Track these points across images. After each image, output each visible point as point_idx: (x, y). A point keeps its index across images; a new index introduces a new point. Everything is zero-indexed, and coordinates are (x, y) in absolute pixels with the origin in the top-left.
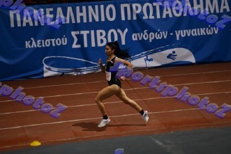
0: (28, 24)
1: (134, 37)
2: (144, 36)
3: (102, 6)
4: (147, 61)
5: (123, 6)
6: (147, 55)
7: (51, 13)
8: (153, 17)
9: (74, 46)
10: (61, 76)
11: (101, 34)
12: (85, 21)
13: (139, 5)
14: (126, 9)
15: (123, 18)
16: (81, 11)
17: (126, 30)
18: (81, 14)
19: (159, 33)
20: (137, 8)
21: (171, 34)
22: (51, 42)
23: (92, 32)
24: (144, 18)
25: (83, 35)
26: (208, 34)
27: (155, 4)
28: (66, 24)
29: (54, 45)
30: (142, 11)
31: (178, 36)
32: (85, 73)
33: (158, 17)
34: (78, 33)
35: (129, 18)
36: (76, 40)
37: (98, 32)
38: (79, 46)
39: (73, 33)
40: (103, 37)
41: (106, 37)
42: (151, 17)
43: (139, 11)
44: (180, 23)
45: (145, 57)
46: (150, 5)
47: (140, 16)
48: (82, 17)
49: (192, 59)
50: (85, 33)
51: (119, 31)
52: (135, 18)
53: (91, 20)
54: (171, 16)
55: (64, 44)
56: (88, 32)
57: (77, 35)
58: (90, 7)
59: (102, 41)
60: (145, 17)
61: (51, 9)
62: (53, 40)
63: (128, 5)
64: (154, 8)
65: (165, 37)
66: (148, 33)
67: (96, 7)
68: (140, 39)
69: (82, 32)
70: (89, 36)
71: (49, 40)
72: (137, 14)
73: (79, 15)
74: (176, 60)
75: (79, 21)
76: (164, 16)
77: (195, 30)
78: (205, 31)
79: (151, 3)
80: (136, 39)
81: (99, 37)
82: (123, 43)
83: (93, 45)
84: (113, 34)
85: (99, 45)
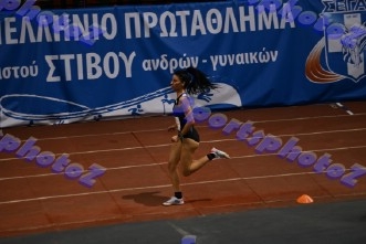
1: (147, 65)
2: (162, 63)
3: (95, 16)
4: (166, 104)
5: (128, 16)
6: (165, 93)
7: (12, 25)
8: (176, 35)
9: (50, 78)
10: (28, 126)
11: (93, 60)
13: (154, 16)
14: (132, 20)
15: (128, 36)
17: (133, 55)
19: (184, 59)
20: (151, 19)
21: (205, 61)
22: (12, 71)
23: (80, 56)
24: (162, 35)
25: (63, 61)
26: (261, 61)
27: (178, 13)
29: (16, 76)
30: (158, 24)
31: (215, 64)
32: (66, 122)
33: (184, 33)
34: (56, 57)
35: (138, 35)
36: (53, 68)
37: (89, 56)
38: (57, 79)
39: (49, 59)
40: (96, 65)
41: (101, 65)
42: (173, 34)
43: (153, 25)
44: (217, 43)
45: (163, 97)
46: (172, 16)
47: (155, 32)
49: (236, 101)
50: (67, 58)
51: (122, 55)
52: (147, 35)
54: (204, 32)
55: (32, 75)
56: (72, 57)
57: (54, 61)
58: (76, 17)
59: (94, 71)
60: (164, 34)
61: (13, 19)
62: (15, 69)
63: (136, 15)
64: (178, 19)
66: (168, 59)
67: (86, 16)
68: (155, 68)
69: (62, 57)
70: (74, 63)
71: (8, 69)
72: (151, 29)
74: (211, 103)
76: (193, 33)
77: (242, 55)
78: (257, 57)
79: (173, 11)
80: (149, 68)
81: (90, 66)
82: (129, 74)
83: (81, 77)
84: (111, 59)
85: (90, 76)
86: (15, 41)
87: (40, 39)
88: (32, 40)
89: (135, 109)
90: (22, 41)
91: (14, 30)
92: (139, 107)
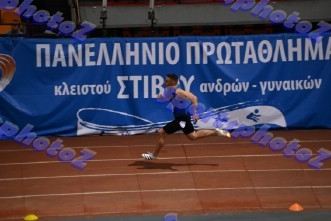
0: (59, 63)
1: (203, 88)
2: (217, 87)
3: (161, 45)
5: (189, 45)
7: (91, 50)
8: (230, 62)
9: (121, 96)
10: (100, 134)
11: (158, 82)
12: (137, 62)
13: (212, 45)
14: (193, 49)
15: (189, 62)
16: (132, 49)
17: (192, 78)
18: (132, 53)
19: (237, 84)
20: (209, 48)
21: (254, 86)
22: (90, 89)
23: (146, 78)
24: (218, 62)
25: (132, 82)
26: (306, 88)
27: (234, 44)
28: (111, 66)
29: (93, 93)
30: (215, 53)
31: (264, 90)
32: (133, 133)
33: (238, 61)
34: (126, 78)
35: (197, 62)
36: (123, 87)
37: (154, 78)
38: (126, 97)
39: (120, 79)
40: (159, 86)
42: (228, 61)
43: (211, 53)
46: (227, 45)
47: (212, 59)
48: (132, 58)
50: (136, 79)
51: (183, 78)
52: (205, 62)
53: (144, 62)
54: (255, 61)
55: (106, 92)
56: (140, 78)
57: (125, 82)
59: (158, 91)
60: (220, 62)
61: (93, 45)
62: (92, 87)
63: (196, 45)
64: (233, 49)
65: (246, 90)
66: (222, 83)
67: (153, 45)
68: (211, 90)
69: (132, 78)
70: (141, 83)
71: (86, 86)
72: (209, 58)
73: (129, 54)
74: (259, 123)
75: (128, 62)
76: (246, 61)
77: (289, 82)
78: (302, 84)
79: (229, 41)
80: (206, 90)
81: (154, 87)
83: (146, 96)
85: (154, 96)
86: (93, 63)
87: (114, 63)
88: (108, 63)
90: (99, 63)
91: (93, 54)
92: (195, 123)
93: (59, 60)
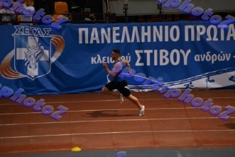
0: (95, 41)
1: (197, 58)
2: (207, 57)
3: (166, 27)
4: (208, 82)
5: (187, 28)
6: (208, 76)
7: (117, 32)
8: (217, 39)
9: (138, 64)
11: (164, 54)
12: (149, 40)
13: (203, 27)
14: (190, 30)
15: (187, 39)
16: (146, 31)
17: (189, 51)
18: (146, 34)
19: (221, 55)
20: (201, 30)
21: (234, 56)
23: (156, 51)
24: (208, 40)
25: (146, 54)
28: (131, 43)
30: (206, 33)
32: (146, 90)
33: (222, 39)
34: (142, 51)
35: (193, 39)
36: (139, 58)
37: (161, 51)
38: (142, 64)
39: (137, 52)
40: (165, 57)
41: (169, 57)
42: (215, 39)
43: (202, 33)
45: (207, 78)
46: (215, 27)
48: (146, 37)
50: (148, 52)
51: (182, 51)
52: (198, 39)
53: (155, 40)
56: (151, 51)
57: (141, 54)
59: (164, 61)
61: (118, 28)
63: (192, 27)
64: (219, 30)
65: (228, 59)
66: (211, 55)
67: (161, 27)
68: (203, 60)
69: (146, 51)
70: (152, 55)
72: (201, 36)
73: (144, 34)
75: (143, 40)
76: (228, 39)
79: (216, 25)
80: (199, 60)
81: (162, 57)
82: (185, 63)
83: (156, 64)
84: (175, 54)
85: (162, 64)
86: (118, 41)
87: (133, 41)
88: (129, 41)
89: (188, 85)
90: (123, 41)
91: (118, 34)
92: (191, 83)
93: (95, 39)
